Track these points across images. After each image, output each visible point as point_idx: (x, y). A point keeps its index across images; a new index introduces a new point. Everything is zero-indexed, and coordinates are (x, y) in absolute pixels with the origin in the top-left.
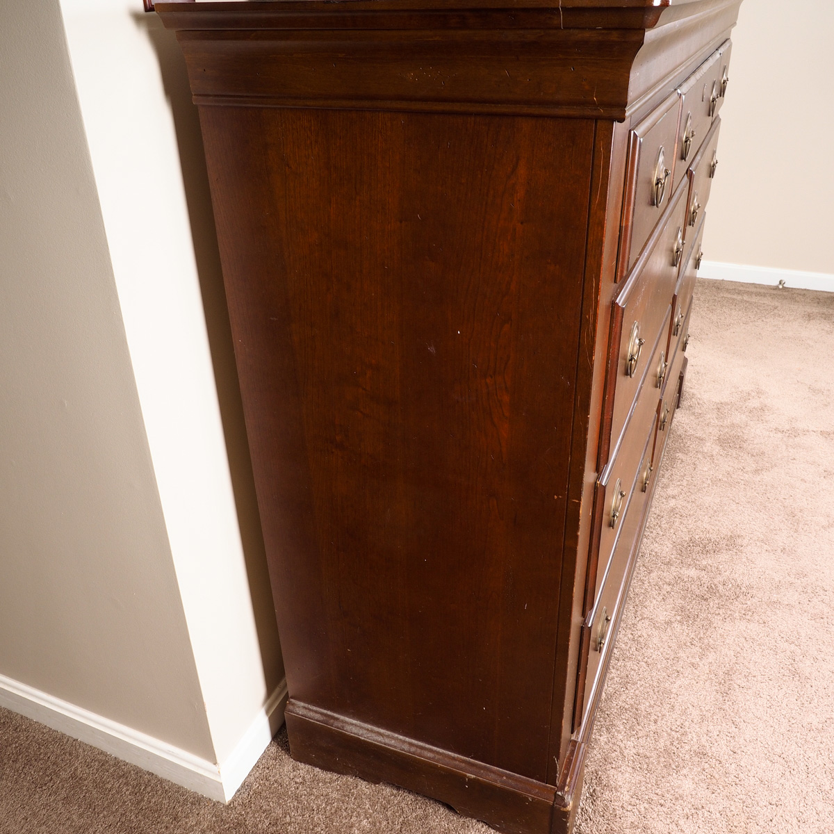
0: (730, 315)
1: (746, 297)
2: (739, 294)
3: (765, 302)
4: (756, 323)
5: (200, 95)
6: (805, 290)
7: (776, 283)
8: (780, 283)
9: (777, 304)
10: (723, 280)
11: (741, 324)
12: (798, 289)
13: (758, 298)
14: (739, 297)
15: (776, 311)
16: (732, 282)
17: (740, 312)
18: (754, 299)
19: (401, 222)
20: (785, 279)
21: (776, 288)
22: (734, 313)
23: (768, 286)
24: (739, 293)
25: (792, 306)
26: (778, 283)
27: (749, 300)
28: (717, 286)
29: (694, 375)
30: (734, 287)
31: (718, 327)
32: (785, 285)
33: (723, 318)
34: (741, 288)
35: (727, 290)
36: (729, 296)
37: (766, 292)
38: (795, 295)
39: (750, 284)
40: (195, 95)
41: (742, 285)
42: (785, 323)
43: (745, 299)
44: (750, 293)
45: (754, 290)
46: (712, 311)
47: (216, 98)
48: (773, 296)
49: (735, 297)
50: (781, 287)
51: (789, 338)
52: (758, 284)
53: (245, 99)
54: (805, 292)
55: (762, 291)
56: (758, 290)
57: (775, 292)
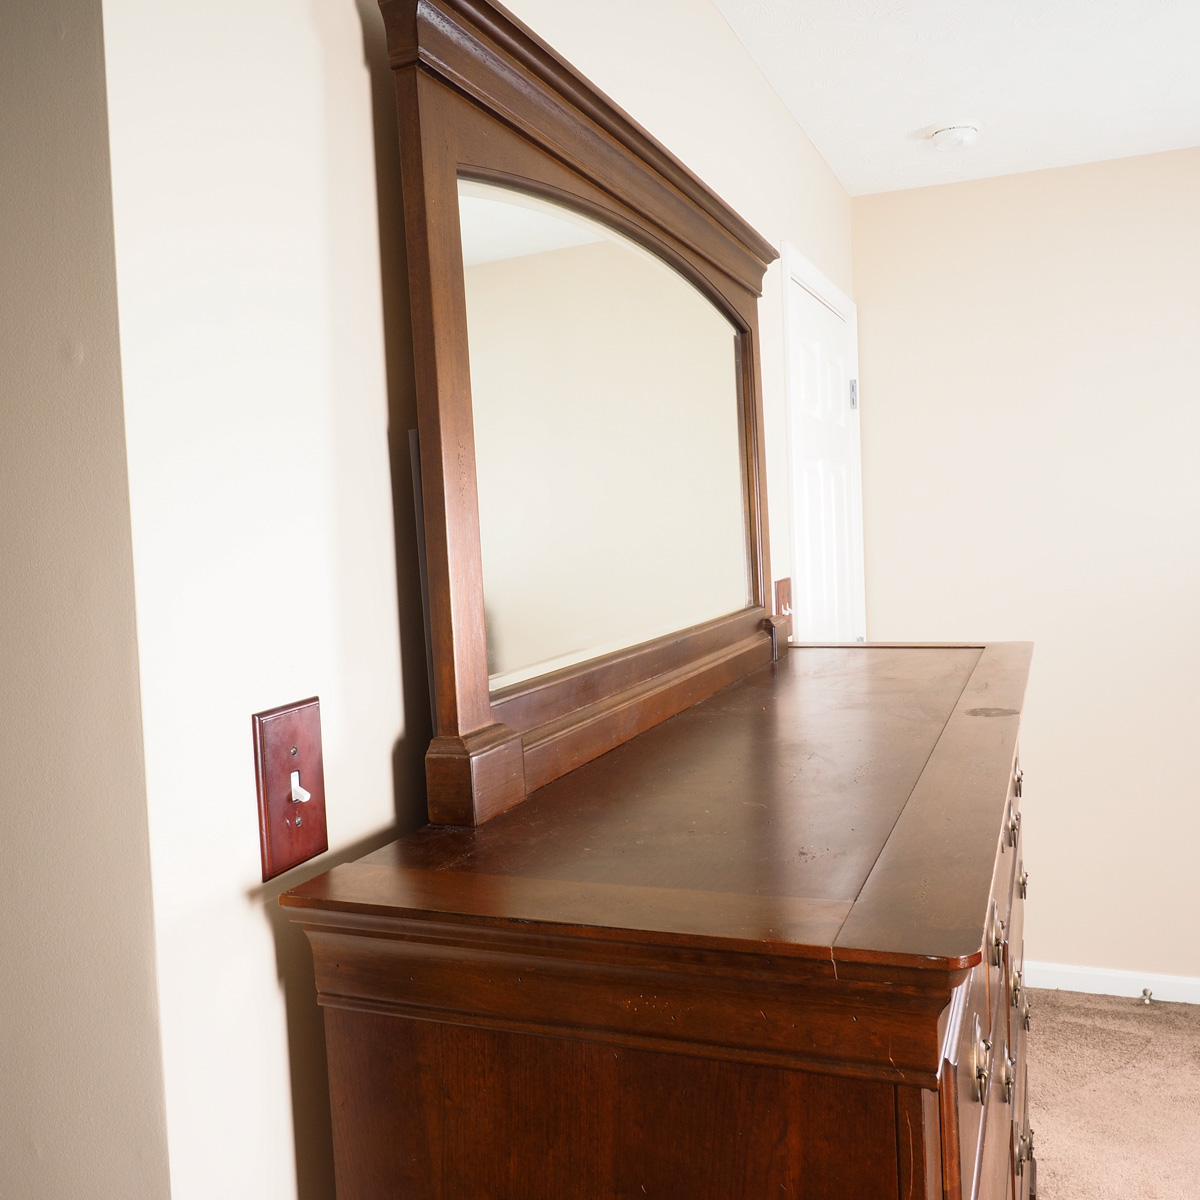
0: (1082, 1056)
1: (1099, 1022)
2: (1087, 1016)
3: (1131, 1030)
4: (1125, 1072)
5: (328, 994)
6: (1185, 1004)
7: (1138, 994)
8: (1145, 994)
9: (1149, 1033)
10: (1057, 991)
11: (1103, 1074)
12: (1175, 1003)
13: (1118, 1022)
14: (1089, 1022)
15: (1150, 1047)
16: (1071, 992)
17: (1096, 1051)
18: (1113, 1025)
19: (616, 1194)
20: (1151, 989)
21: (1140, 1003)
22: (1087, 1052)
23: (1127, 998)
24: (1087, 1013)
25: (1172, 1037)
26: (1142, 994)
27: (1105, 1026)
28: (1052, 1001)
29: (1048, 1178)
30: (1076, 1003)
31: (1067, 1079)
32: (1153, 997)
33: (1072, 1064)
34: (1088, 1005)
35: (1069, 1010)
36: (1073, 1020)
37: (1127, 1010)
38: (1173, 1016)
39: (1100, 996)
40: (321, 993)
41: (1090, 997)
42: (1170, 1070)
43: (1098, 1025)
44: (1104, 1014)
45: (1106, 1007)
46: (1053, 1049)
47: (351, 1001)
48: (1141, 1019)
49: (1082, 1021)
50: (1147, 1002)
51: (1183, 1099)
52: (1112, 997)
53: (391, 1006)
54: (1185, 1009)
55: (1121, 1008)
56: (1114, 1008)
57: (1139, 1010)
